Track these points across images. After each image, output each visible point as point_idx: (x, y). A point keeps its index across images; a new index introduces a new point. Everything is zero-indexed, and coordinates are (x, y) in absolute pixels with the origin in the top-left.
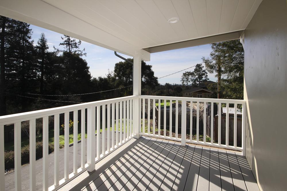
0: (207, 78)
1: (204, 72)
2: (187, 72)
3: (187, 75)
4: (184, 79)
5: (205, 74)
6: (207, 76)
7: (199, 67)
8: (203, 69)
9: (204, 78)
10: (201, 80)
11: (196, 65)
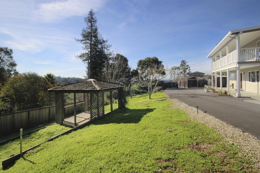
0: (190, 71)
1: (187, 67)
2: (174, 67)
3: (174, 69)
4: (171, 73)
5: (189, 68)
6: (190, 69)
7: (183, 63)
8: (187, 64)
9: (187, 72)
10: (185, 73)
11: (181, 61)
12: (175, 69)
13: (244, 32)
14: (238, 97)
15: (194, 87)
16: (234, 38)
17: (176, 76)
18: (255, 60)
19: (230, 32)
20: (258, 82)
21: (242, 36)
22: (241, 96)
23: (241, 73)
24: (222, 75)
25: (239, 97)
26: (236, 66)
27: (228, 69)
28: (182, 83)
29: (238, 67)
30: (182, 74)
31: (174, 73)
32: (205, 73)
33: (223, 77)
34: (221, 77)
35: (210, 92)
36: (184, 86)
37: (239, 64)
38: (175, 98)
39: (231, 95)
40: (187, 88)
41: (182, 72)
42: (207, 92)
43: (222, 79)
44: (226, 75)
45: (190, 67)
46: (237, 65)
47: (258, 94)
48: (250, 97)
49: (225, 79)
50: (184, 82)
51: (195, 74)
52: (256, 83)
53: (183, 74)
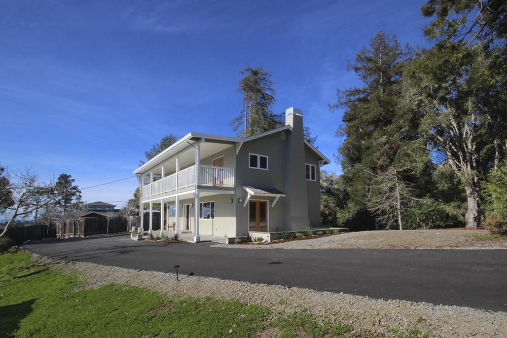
0: (80, 201)
1: (74, 191)
3: (35, 194)
5: (77, 194)
6: (80, 196)
7: (65, 180)
8: (73, 184)
9: (74, 201)
10: (69, 204)
11: (59, 176)
12: (41, 194)
13: (207, 140)
14: (196, 242)
15: (101, 234)
16: (192, 145)
17: (42, 211)
18: (212, 185)
19: (189, 135)
20: (213, 218)
21: (204, 145)
22: (201, 240)
23: (188, 206)
24: (153, 208)
25: (199, 242)
26: (194, 191)
27: (178, 197)
28: (68, 227)
29: (197, 193)
30: (58, 205)
31: (35, 203)
32: (115, 206)
33: (153, 213)
34: (151, 211)
35: (144, 239)
36: (75, 233)
37: (199, 190)
38: (77, 260)
39: (184, 240)
40: (83, 236)
41: (59, 203)
42: (138, 240)
43: (153, 215)
44: (160, 210)
45: (80, 192)
46: (197, 190)
47: (213, 235)
48: (211, 241)
49: (157, 216)
50: (75, 223)
51: (95, 206)
52: (211, 219)
53: (61, 206)
